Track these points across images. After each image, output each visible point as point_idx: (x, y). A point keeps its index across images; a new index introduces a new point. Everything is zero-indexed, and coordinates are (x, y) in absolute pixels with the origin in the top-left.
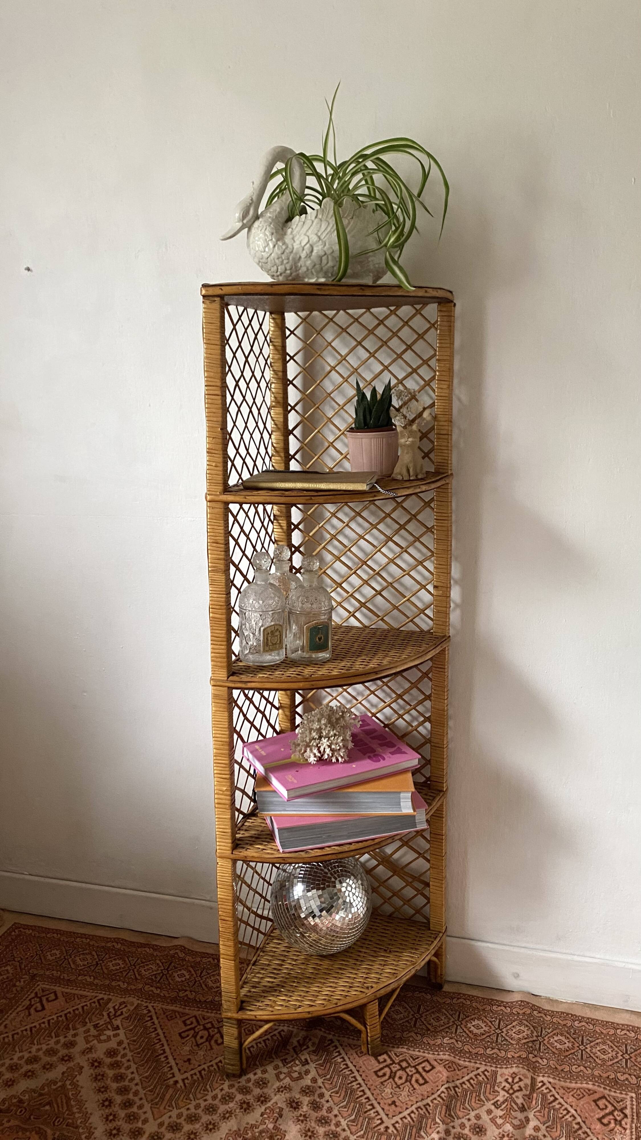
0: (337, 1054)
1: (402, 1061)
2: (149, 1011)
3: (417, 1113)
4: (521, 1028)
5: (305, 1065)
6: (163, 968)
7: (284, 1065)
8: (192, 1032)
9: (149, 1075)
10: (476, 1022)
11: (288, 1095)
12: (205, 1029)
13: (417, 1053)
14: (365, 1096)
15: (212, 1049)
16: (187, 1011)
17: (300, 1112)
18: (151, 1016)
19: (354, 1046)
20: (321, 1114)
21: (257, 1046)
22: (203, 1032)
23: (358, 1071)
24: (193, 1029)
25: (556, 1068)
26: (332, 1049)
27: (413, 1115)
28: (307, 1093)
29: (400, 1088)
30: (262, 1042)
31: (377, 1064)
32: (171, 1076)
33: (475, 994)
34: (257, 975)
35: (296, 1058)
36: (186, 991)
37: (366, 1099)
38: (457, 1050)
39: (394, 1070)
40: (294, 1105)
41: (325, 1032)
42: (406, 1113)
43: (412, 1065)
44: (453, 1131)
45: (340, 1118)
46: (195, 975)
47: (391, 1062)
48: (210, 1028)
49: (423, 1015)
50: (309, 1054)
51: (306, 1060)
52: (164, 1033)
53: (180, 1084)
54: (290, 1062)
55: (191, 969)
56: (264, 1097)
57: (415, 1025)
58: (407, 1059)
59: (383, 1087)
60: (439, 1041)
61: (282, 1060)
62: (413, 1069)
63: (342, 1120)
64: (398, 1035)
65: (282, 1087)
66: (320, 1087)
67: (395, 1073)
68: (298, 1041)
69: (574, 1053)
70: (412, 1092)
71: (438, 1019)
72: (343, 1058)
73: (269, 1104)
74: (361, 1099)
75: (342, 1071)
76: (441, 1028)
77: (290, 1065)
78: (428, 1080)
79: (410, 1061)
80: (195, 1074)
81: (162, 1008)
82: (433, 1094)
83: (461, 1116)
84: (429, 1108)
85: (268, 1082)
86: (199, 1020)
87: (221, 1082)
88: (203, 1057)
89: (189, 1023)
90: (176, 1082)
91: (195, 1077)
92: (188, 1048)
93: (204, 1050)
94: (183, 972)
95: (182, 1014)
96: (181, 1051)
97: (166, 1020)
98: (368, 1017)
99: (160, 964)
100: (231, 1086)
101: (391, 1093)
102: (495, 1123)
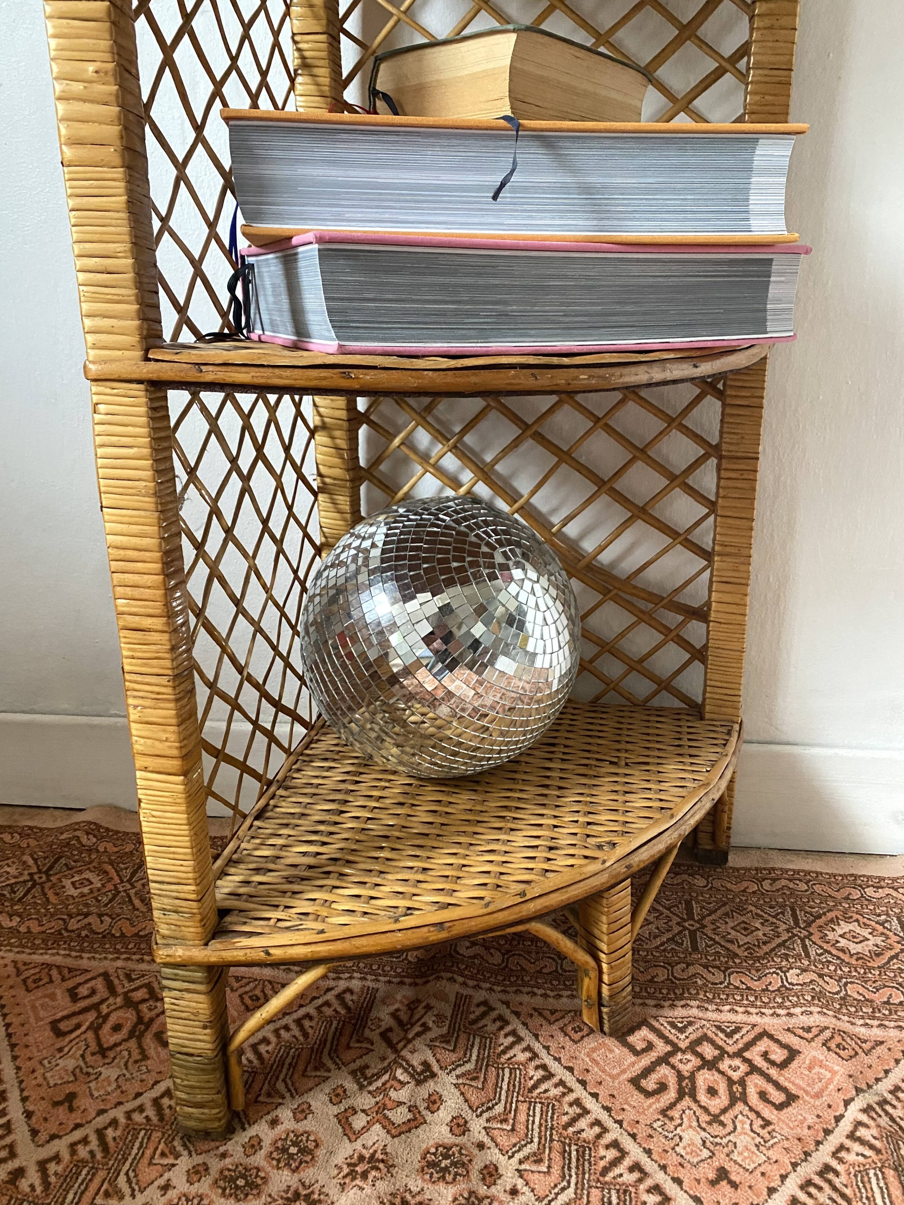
0: (511, 1039)
1: (698, 1042)
5: (425, 1080)
6: (35, 870)
7: (361, 1087)
8: (91, 1016)
10: (845, 927)
11: (383, 1187)
12: (129, 1003)
13: (731, 1017)
14: (627, 1162)
15: (145, 1057)
16: (85, 963)
19: (553, 1012)
21: (278, 1036)
22: (120, 1013)
23: (583, 1083)
24: (96, 1007)
26: (492, 1027)
28: (446, 1169)
29: (723, 1125)
30: (293, 1026)
31: (634, 1058)
33: (807, 868)
34: (271, 841)
35: (395, 1061)
36: (86, 915)
37: (631, 1170)
38: (833, 1000)
39: (685, 1069)
41: (464, 984)
43: (730, 1050)
46: (117, 880)
47: (669, 1048)
48: (144, 1001)
49: (706, 922)
50: (431, 1047)
51: (426, 1065)
54: (378, 1076)
55: (109, 868)
57: (695, 948)
58: (710, 1034)
59: (670, 1126)
60: (776, 982)
61: (353, 1073)
62: (737, 1062)
64: (662, 975)
65: (361, 1158)
66: (481, 1146)
67: (692, 1077)
68: (394, 1015)
71: (747, 930)
72: (528, 1049)
74: (617, 1171)
75: (535, 1087)
76: (766, 948)
77: (379, 1083)
78: (794, 1091)
79: (720, 1039)
80: (85, 1141)
81: (16, 964)
82: (827, 1132)
84: (837, 1181)
85: (317, 1146)
86: (116, 982)
87: (165, 1161)
88: (114, 1085)
89: (86, 993)
90: (19, 1173)
91: (83, 1152)
92: (70, 1063)
93: (122, 1064)
94: (87, 875)
95: (70, 970)
96: (48, 1075)
97: (21, 992)
98: (604, 928)
99: (31, 862)
100: (197, 1172)
101: (704, 1142)
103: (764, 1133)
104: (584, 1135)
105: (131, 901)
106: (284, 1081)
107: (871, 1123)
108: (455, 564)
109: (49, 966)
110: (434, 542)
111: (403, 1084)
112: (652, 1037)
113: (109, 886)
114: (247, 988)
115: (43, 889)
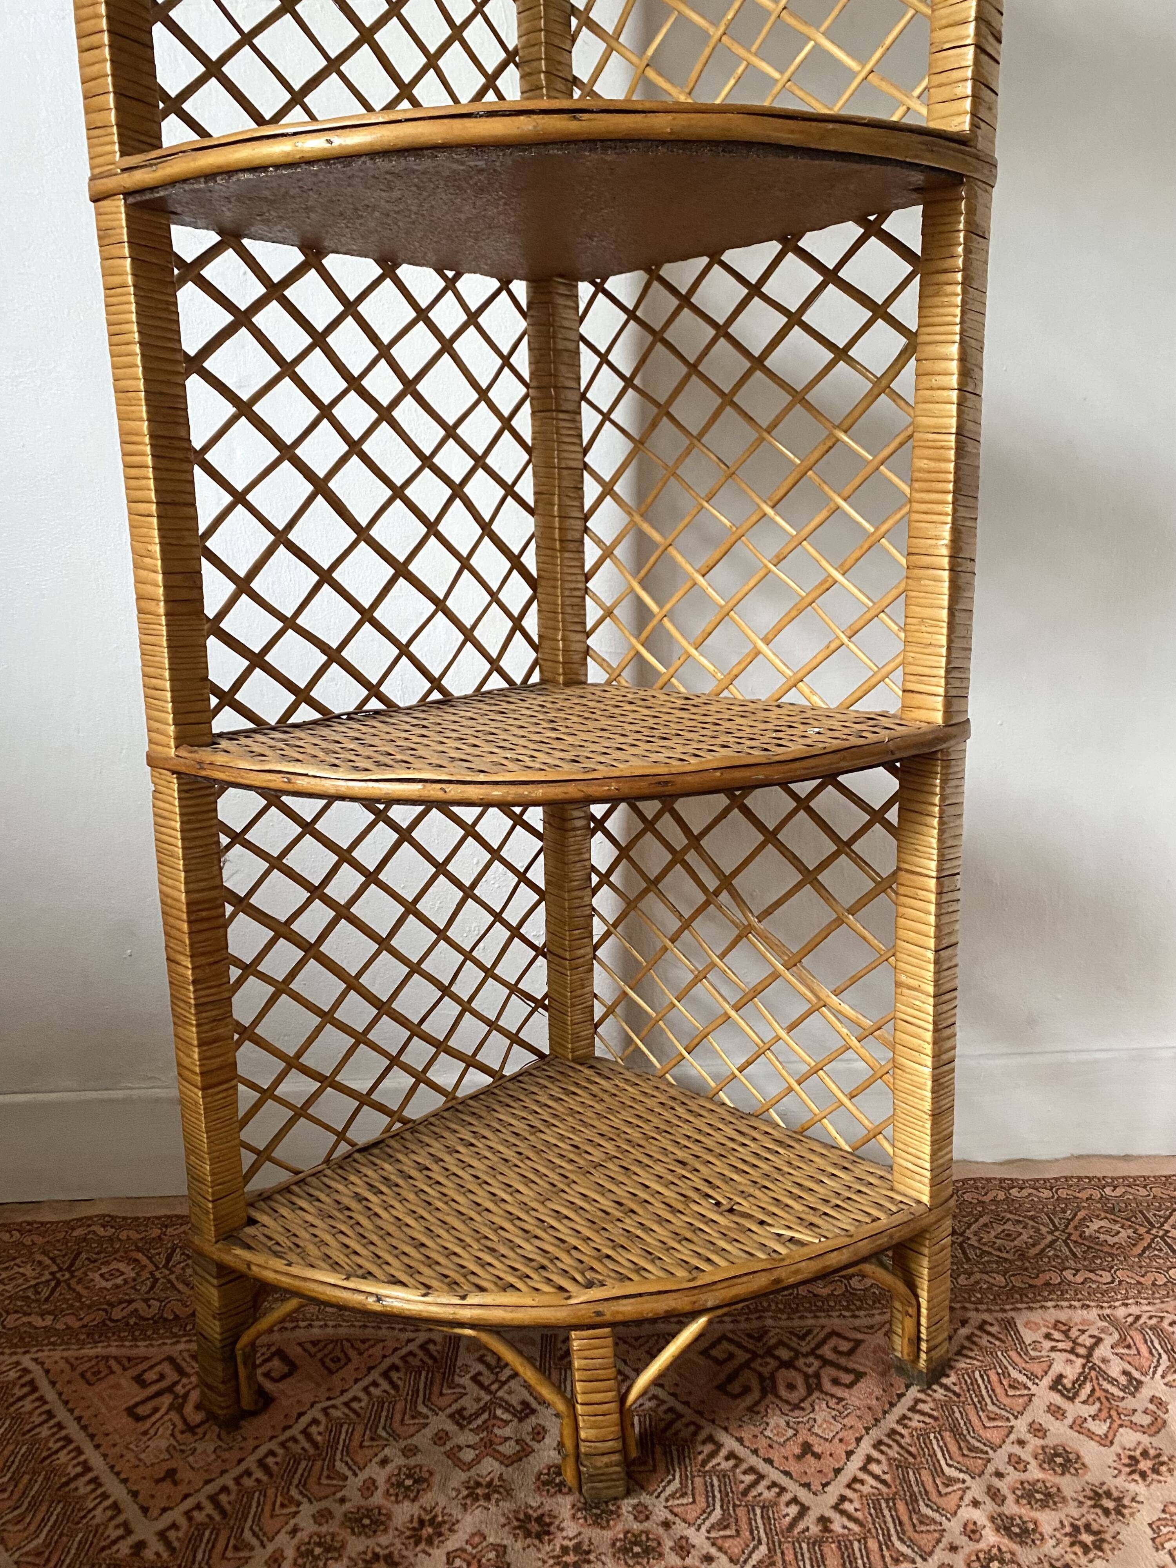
1: (775, 1347)
2: (26, 1371)
3: (882, 1458)
4: (1005, 1227)
5: (526, 1415)
6: (54, 1268)
7: (462, 1427)
8: (166, 1400)
9: (46, 1544)
11: (506, 1505)
13: (802, 1322)
14: (723, 1453)
16: (142, 1351)
17: (558, 1542)
18: (32, 1382)
20: (620, 1527)
21: (370, 1392)
24: (170, 1389)
25: (1139, 1283)
27: (874, 1468)
29: (803, 1409)
30: (380, 1381)
31: (718, 1368)
32: (120, 1532)
35: (492, 1403)
36: (130, 1303)
37: (727, 1458)
39: (766, 1371)
40: (534, 1527)
42: (853, 1467)
43: (804, 1350)
44: (1004, 1485)
45: (680, 1528)
46: (151, 1267)
47: (749, 1356)
51: (525, 1403)
52: (79, 1419)
53: (155, 1546)
54: (477, 1415)
55: (140, 1256)
56: (432, 1522)
58: (784, 1339)
59: (758, 1418)
61: (451, 1416)
62: (811, 1359)
63: (690, 1532)
65: (479, 1484)
67: (772, 1377)
69: (1149, 1245)
70: (840, 1407)
73: (454, 1542)
74: (714, 1462)
77: (480, 1422)
78: (860, 1371)
79: (794, 1342)
80: (199, 1507)
81: (67, 1360)
83: (998, 1441)
84: (902, 1441)
85: (431, 1475)
86: (184, 1364)
87: (286, 1511)
88: (213, 1457)
89: (155, 1377)
90: (141, 1545)
91: (199, 1516)
92: (161, 1443)
93: (215, 1436)
94: (115, 1265)
95: (129, 1359)
96: (143, 1456)
97: (81, 1385)
99: (48, 1261)
100: (322, 1516)
101: (788, 1424)
102: (1091, 1435)
104: (682, 1434)
105: (173, 1285)
106: (385, 1428)
109: (107, 1358)
111: (505, 1421)
112: (732, 1348)
113: (145, 1274)
114: (326, 1351)
115: (69, 1286)
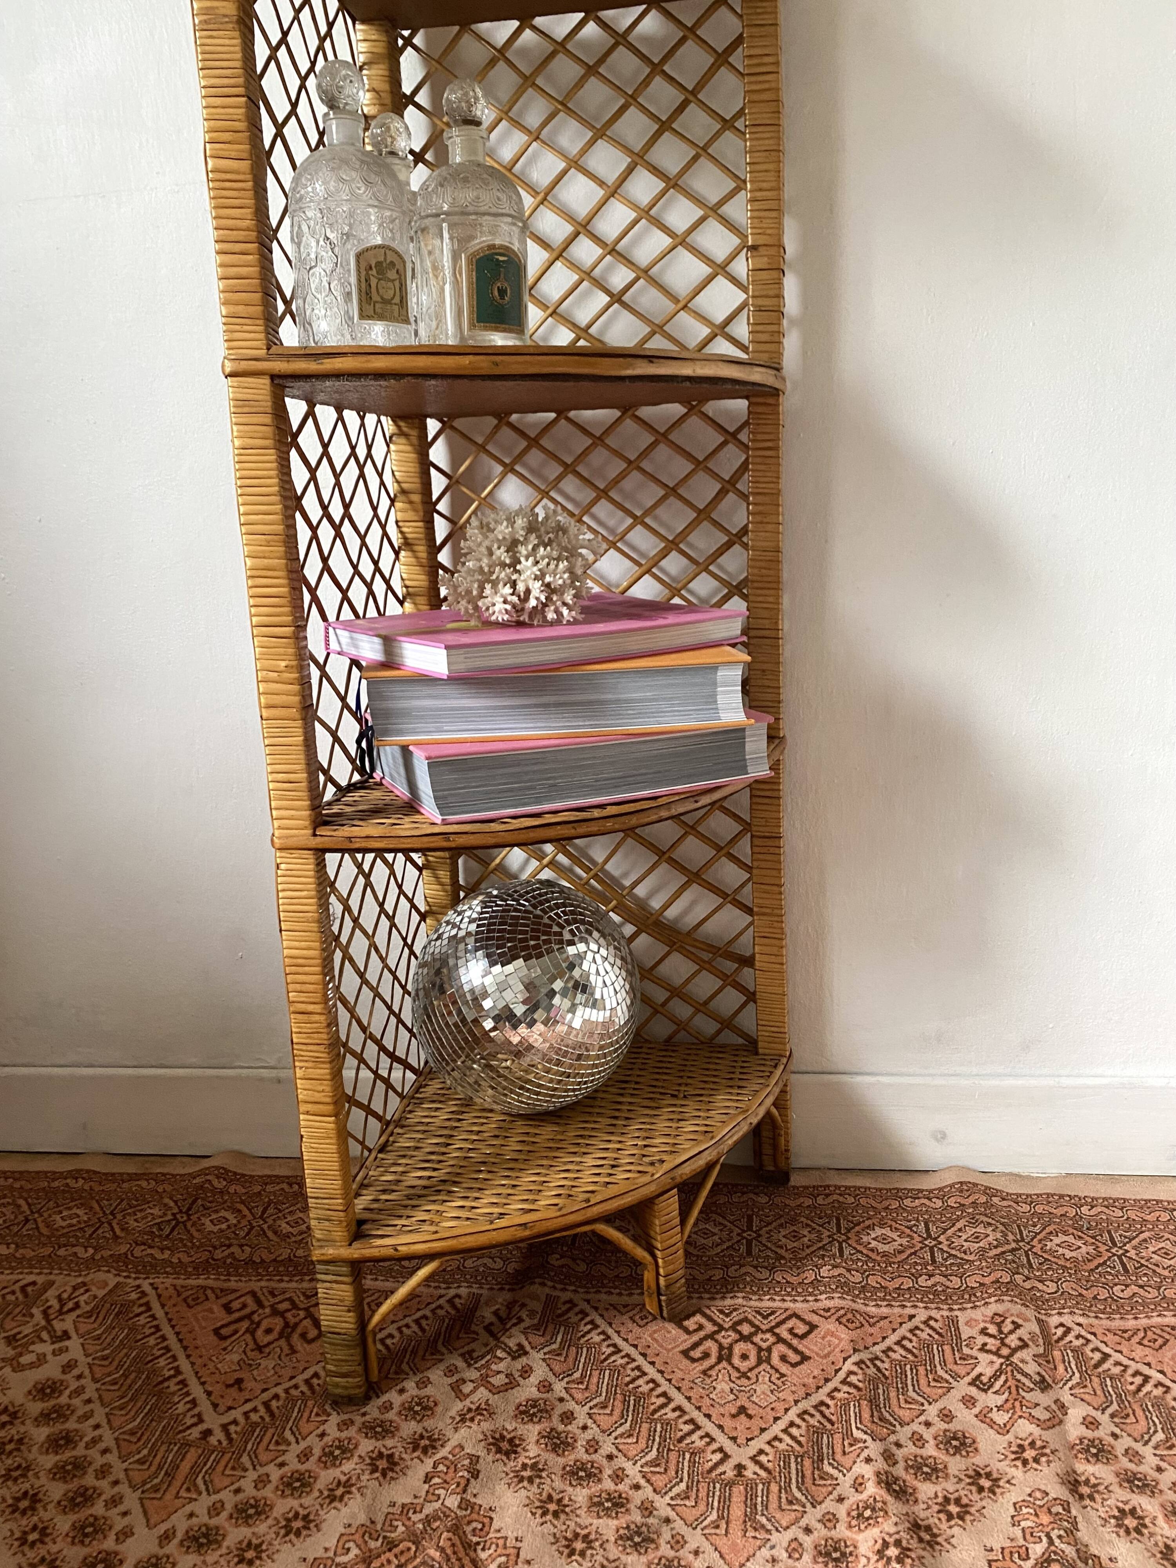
0: (589, 1327)
1: (740, 1322)
2: (144, 1294)
3: (803, 1424)
5: (519, 1356)
6: (176, 1210)
7: (469, 1365)
8: (245, 1324)
9: (139, 1427)
10: (879, 1231)
11: (486, 1426)
12: (275, 1312)
13: (770, 1304)
14: (672, 1405)
15: (294, 1351)
16: (232, 1285)
17: (521, 1460)
18: (147, 1304)
19: (625, 1306)
20: (572, 1457)
21: (401, 1332)
22: (269, 1320)
23: (644, 1355)
24: (249, 1316)
25: (1080, 1295)
26: (575, 1319)
27: (794, 1431)
28: (534, 1414)
29: (749, 1378)
30: (413, 1325)
31: (686, 1337)
32: (195, 1420)
33: (858, 1184)
35: (496, 1346)
36: (229, 1246)
37: (674, 1410)
38: (854, 1288)
39: (726, 1342)
40: (505, 1445)
41: (554, 1287)
42: (776, 1429)
43: (764, 1327)
44: (900, 1454)
45: (621, 1462)
46: (250, 1217)
47: (715, 1328)
48: (288, 1310)
49: (762, 1232)
50: (524, 1333)
51: (520, 1346)
52: (177, 1334)
53: (218, 1435)
54: (483, 1357)
55: (242, 1207)
56: (429, 1438)
57: (749, 1252)
58: (750, 1316)
59: (708, 1381)
60: (810, 1276)
61: (462, 1355)
62: (768, 1336)
63: (628, 1465)
64: (718, 1274)
65: (470, 1410)
66: (561, 1400)
67: (730, 1348)
68: (496, 1313)
69: (1104, 1263)
71: (796, 1237)
72: (603, 1333)
73: (442, 1453)
74: (663, 1411)
75: (606, 1359)
76: (808, 1251)
77: (483, 1362)
78: (807, 1353)
79: (758, 1320)
80: (255, 1410)
81: (174, 1286)
82: (827, 1380)
83: (907, 1420)
84: (827, 1412)
85: (436, 1404)
86: (262, 1298)
87: (320, 1419)
88: (272, 1372)
89: (239, 1306)
90: (208, 1433)
91: (254, 1417)
92: (235, 1357)
93: (276, 1356)
94: (223, 1213)
95: (222, 1290)
96: (219, 1366)
97: (182, 1307)
98: (658, 1229)
99: (172, 1204)
100: (345, 1424)
101: (732, 1390)
102: (992, 1424)
103: (779, 1383)
104: (641, 1389)
105: (264, 1232)
106: (408, 1363)
107: (860, 1372)
108: (532, 943)
109: (204, 1288)
110: (516, 925)
111: (501, 1359)
112: (703, 1321)
113: (244, 1222)
114: (373, 1298)
115: (185, 1226)
